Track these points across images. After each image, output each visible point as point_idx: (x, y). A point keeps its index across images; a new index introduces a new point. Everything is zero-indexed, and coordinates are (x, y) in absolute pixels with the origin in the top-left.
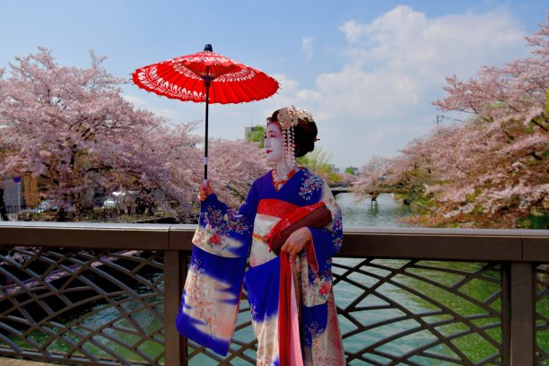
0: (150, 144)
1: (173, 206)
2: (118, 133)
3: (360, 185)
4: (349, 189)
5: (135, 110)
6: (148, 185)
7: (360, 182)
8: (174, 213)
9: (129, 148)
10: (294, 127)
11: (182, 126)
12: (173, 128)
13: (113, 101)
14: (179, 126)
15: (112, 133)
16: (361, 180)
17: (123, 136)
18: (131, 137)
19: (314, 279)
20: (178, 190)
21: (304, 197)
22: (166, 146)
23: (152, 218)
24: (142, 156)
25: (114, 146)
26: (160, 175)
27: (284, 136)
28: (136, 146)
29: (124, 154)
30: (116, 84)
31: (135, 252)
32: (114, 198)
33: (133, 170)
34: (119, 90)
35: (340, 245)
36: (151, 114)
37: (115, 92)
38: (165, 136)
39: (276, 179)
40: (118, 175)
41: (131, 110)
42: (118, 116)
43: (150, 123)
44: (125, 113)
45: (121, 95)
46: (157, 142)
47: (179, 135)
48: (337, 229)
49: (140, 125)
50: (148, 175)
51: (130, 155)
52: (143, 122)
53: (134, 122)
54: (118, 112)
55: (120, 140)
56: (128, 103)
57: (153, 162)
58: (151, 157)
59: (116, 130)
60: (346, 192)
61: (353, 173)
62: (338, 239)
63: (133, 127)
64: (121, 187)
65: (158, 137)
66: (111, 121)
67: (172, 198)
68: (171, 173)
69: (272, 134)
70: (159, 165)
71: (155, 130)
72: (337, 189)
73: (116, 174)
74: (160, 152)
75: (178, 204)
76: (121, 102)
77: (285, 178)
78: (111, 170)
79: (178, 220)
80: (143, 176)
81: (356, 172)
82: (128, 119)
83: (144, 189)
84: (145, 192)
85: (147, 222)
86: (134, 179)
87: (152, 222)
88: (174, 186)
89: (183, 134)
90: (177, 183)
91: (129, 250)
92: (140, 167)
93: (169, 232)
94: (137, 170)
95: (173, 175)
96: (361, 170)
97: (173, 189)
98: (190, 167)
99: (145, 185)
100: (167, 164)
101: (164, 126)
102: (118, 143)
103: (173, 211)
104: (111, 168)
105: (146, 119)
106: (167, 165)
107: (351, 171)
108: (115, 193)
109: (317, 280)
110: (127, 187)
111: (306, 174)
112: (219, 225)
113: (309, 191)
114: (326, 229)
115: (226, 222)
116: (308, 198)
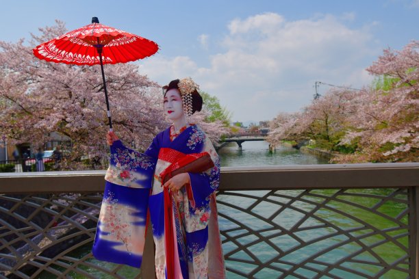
21: (190, 148)
35: (217, 185)
69: (174, 98)
77: (178, 132)
109: (197, 211)
111: (193, 130)
112: (128, 163)
113: (195, 143)
114: (205, 174)
115: (133, 160)
116: (193, 148)
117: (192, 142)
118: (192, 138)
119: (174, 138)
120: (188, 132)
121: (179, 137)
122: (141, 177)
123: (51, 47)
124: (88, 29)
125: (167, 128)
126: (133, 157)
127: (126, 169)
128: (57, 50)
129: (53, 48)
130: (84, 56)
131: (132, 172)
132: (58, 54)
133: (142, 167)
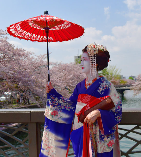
0: (23, 66)
1: (37, 99)
2: (6, 61)
3: (136, 85)
4: (131, 88)
5: (15, 48)
6: (23, 88)
7: (137, 84)
8: (37, 103)
9: (12, 69)
10: (96, 54)
11: (40, 56)
12: (36, 57)
13: (3, 44)
14: (39, 56)
15: (3, 61)
16: (137, 83)
17: (9, 62)
18: (14, 63)
19: (104, 138)
20: (39, 90)
21: (100, 93)
22: (32, 67)
23: (26, 106)
24: (19, 73)
25: (4, 68)
26: (29, 82)
27: (91, 59)
28: (16, 68)
29: (10, 72)
30: (5, 35)
31: (17, 124)
32: (5, 96)
33: (14, 80)
34: (6, 38)
35: (120, 120)
36: (24, 50)
37: (4, 39)
38: (32, 62)
39: (87, 83)
40: (7, 83)
41: (13, 48)
42: (6, 52)
43: (23, 55)
44: (10, 50)
45: (7, 40)
46: (27, 65)
47: (39, 61)
48: (118, 111)
49: (18, 56)
50: (22, 83)
51: (13, 72)
52: (19, 55)
53: (14, 55)
54: (6, 50)
55: (7, 64)
56: (11, 45)
57: (25, 76)
58: (24, 73)
59: (5, 59)
60: (129, 89)
61: (133, 79)
62: (119, 116)
63: (14, 57)
64: (8, 90)
65: (28, 62)
66: (2, 55)
67: (36, 95)
68: (35, 82)
69: (84, 59)
70: (29, 77)
71: (26, 59)
72: (124, 88)
73: (6, 83)
74: (29, 71)
75: (39, 98)
76: (7, 44)
77: (91, 82)
78: (3, 80)
79: (39, 106)
80: (20, 83)
81: (134, 79)
82: (11, 53)
83: (21, 90)
84: (22, 92)
85: (23, 108)
86: (16, 85)
87: (25, 108)
88: (37, 88)
89: (41, 61)
90: (39, 87)
91: (14, 123)
92: (18, 78)
93: (30, 113)
94: (17, 80)
95: (36, 82)
96: (137, 77)
97: (36, 90)
98: (45, 78)
99: (21, 88)
100: (33, 76)
101: (31, 56)
102: (7, 66)
103: (37, 102)
104: (3, 79)
105: (21, 53)
106: (33, 77)
107: (132, 78)
108: (5, 93)
109: (106, 139)
110: (12, 90)
111: (102, 80)
112: (57, 106)
113: (103, 90)
114: (112, 111)
115: (60, 104)
116: (102, 93)
117: (101, 89)
118: (101, 86)
119: (88, 87)
120: (98, 82)
121: (92, 86)
122: (66, 116)
123: (18, 28)
124: (42, 16)
125: (83, 80)
126: (61, 101)
127: (56, 109)
128: (21, 30)
129: (19, 28)
130: (36, 36)
131: (59, 112)
132: (21, 33)
133: (66, 109)
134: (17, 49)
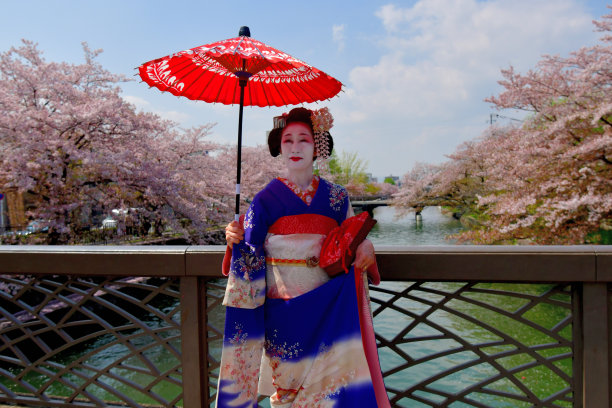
0: (155, 153)
1: (184, 225)
2: (117, 140)
3: (402, 196)
4: (389, 201)
5: (137, 112)
6: (154, 200)
7: (402, 193)
8: (185, 233)
9: (130, 158)
11: (193, 131)
12: (182, 133)
13: (111, 102)
14: (189, 131)
15: (111, 140)
16: (402, 191)
17: (123, 143)
18: (134, 144)
20: (190, 205)
22: (175, 154)
23: (160, 239)
24: (147, 167)
25: (113, 156)
26: (169, 188)
28: (139, 155)
29: (126, 164)
30: (114, 82)
31: (141, 279)
32: (114, 216)
33: (135, 183)
34: (118, 89)
36: (156, 117)
37: (113, 92)
38: (173, 143)
40: (119, 189)
41: (133, 113)
42: (118, 120)
43: (155, 127)
44: (126, 117)
45: (120, 95)
46: (164, 150)
47: (189, 141)
49: (143, 130)
50: (154, 189)
51: (132, 165)
52: (147, 127)
53: (136, 127)
54: (117, 116)
55: (121, 148)
56: (128, 105)
57: (160, 174)
58: (157, 167)
59: (115, 137)
60: (385, 205)
61: (393, 184)
63: (135, 132)
64: (122, 203)
65: (165, 144)
66: (108, 126)
67: (183, 216)
68: (180, 187)
70: (167, 177)
71: (161, 136)
72: (375, 202)
73: (117, 189)
74: (168, 162)
75: (190, 222)
76: (120, 103)
78: (110, 183)
79: (190, 240)
80: (148, 190)
81: (396, 182)
82: (129, 123)
83: (150, 205)
84: (151, 209)
85: (154, 244)
86: (137, 194)
87: (159, 244)
88: (184, 201)
89: (195, 140)
90: (188, 198)
91: (134, 276)
92: (144, 179)
93: (186, 255)
94: (141, 183)
95: (184, 189)
96: (402, 179)
97: (184, 206)
98: (203, 179)
99: (150, 201)
100: (176, 175)
101: (171, 130)
102: (118, 151)
103: (185, 231)
104: (111, 181)
105: (150, 123)
106: (177, 177)
107: (391, 180)
108: (114, 211)
110: (129, 203)
113: (338, 201)
116: (338, 209)
117: (335, 201)
118: (333, 195)
119: (309, 199)
134: (141, 114)
